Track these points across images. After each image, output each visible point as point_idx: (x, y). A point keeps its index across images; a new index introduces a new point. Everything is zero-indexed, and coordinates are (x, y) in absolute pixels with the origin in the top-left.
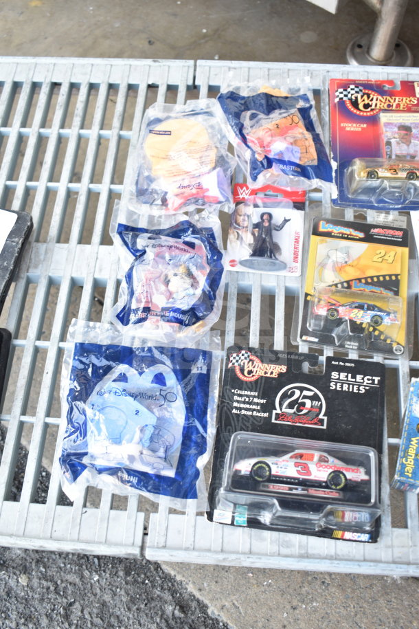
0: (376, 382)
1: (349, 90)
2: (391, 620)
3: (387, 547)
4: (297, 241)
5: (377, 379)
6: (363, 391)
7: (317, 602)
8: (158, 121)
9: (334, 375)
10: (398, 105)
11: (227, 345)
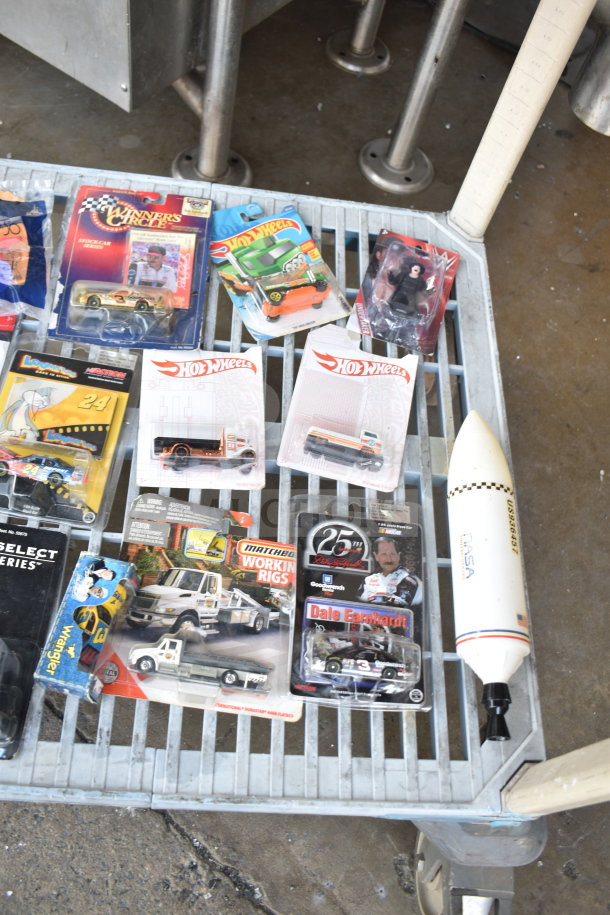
0: (52, 557)
1: (101, 200)
2: (118, 864)
3: (27, 765)
5: (53, 553)
6: (34, 567)
7: (24, 841)
10: (156, 222)
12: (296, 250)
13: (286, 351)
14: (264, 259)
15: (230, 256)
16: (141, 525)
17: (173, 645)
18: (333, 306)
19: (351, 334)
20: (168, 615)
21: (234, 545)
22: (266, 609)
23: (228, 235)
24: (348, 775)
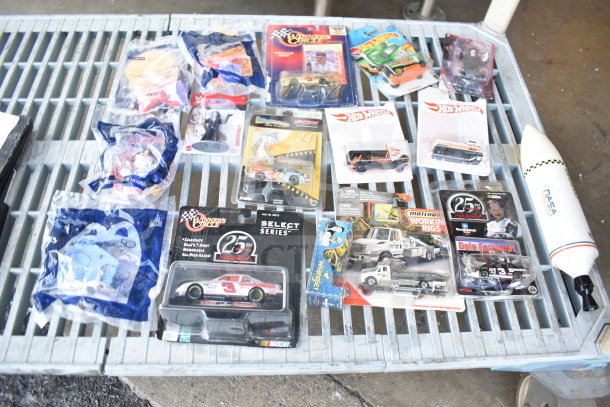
0: (296, 227)
1: (282, 31)
3: (305, 351)
4: (239, 131)
5: (297, 225)
6: (286, 234)
8: (137, 52)
9: (264, 223)
10: (317, 40)
11: (180, 206)
12: (400, 49)
13: (407, 104)
14: (382, 55)
15: (363, 55)
16: (345, 205)
17: (385, 269)
18: (428, 76)
19: (442, 91)
20: (372, 255)
21: (402, 213)
22: (431, 247)
23: (359, 44)
24: (501, 341)
